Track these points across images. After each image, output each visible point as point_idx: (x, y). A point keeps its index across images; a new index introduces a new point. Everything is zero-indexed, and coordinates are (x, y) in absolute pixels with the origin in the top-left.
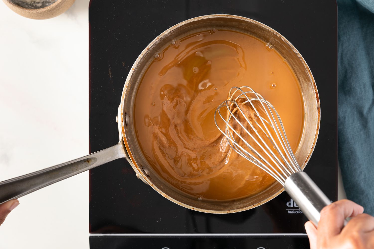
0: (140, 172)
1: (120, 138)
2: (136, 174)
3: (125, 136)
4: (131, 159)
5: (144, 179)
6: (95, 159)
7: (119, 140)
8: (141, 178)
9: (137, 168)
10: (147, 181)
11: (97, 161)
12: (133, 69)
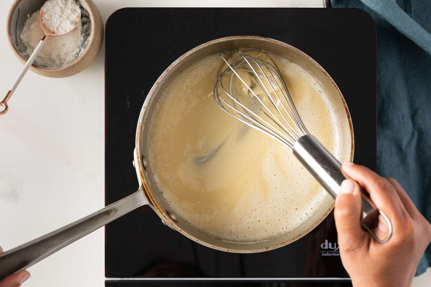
0: (165, 218)
1: (140, 184)
2: (162, 221)
3: (145, 181)
4: (154, 205)
5: (171, 225)
6: (116, 210)
7: (139, 186)
8: (168, 225)
9: (162, 214)
10: (174, 227)
11: (119, 212)
12: (144, 107)
